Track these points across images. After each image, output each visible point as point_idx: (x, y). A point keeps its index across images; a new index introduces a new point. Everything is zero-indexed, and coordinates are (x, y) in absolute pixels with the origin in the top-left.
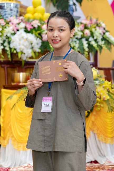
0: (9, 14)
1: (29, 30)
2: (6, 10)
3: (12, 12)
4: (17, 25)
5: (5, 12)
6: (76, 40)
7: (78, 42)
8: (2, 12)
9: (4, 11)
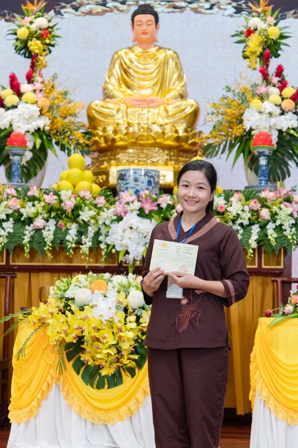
0: (133, 188)
1: (147, 212)
2: (128, 182)
3: (139, 183)
4: (126, 206)
5: (127, 184)
6: (239, 228)
7: (241, 231)
8: (122, 185)
9: (125, 182)
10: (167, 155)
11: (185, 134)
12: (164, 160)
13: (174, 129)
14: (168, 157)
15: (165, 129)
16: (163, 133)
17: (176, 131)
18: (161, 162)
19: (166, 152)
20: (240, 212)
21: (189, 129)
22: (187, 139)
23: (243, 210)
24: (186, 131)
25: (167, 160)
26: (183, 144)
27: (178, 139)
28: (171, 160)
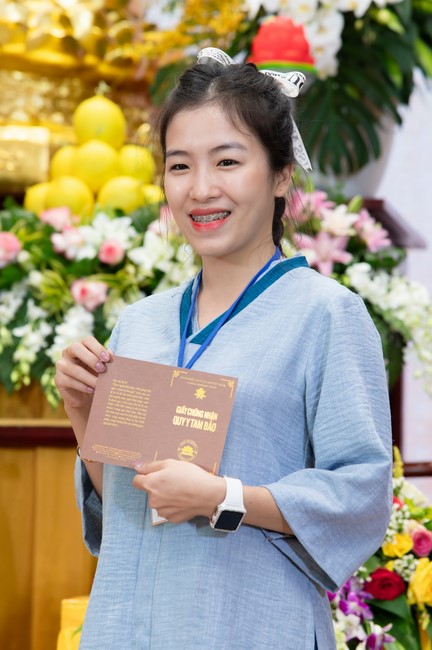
10: (45, 96)
11: (97, 31)
12: (33, 110)
13: (56, 13)
14: (49, 103)
15: (28, 14)
16: (22, 27)
17: (65, 21)
18: (20, 116)
19: (45, 86)
20: (164, 266)
21: (112, 17)
22: (102, 46)
23: (174, 260)
24: (100, 20)
25: (43, 110)
26: (90, 60)
27: (70, 45)
28: (56, 109)
